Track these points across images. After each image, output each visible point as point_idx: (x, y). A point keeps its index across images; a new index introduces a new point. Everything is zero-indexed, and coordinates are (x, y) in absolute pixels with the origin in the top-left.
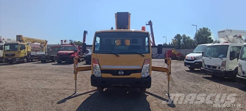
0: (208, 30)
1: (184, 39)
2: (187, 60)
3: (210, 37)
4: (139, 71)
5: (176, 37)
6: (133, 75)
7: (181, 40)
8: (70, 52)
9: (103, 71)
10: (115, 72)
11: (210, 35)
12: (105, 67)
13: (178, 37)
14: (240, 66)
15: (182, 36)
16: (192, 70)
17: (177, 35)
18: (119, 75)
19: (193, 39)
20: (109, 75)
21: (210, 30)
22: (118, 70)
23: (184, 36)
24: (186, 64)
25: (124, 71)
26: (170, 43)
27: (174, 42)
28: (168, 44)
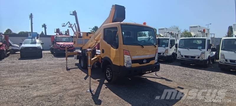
25: (146, 59)
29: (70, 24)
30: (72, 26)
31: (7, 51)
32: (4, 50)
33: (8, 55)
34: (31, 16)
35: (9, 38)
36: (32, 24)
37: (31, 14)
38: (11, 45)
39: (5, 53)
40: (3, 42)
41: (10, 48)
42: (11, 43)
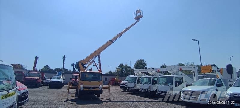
0: (144, 61)
1: (126, 68)
2: (121, 85)
3: (146, 67)
4: (98, 87)
5: (119, 66)
6: (96, 89)
7: (124, 69)
8: (36, 78)
9: (85, 88)
10: (89, 88)
11: (146, 65)
12: (85, 86)
13: (121, 66)
14: (158, 88)
15: (124, 65)
16: (124, 91)
17: (121, 64)
18: (90, 89)
19: (133, 68)
20: (87, 89)
21: (145, 61)
22: (90, 87)
23: (126, 65)
24: (121, 87)
25: (93, 87)
26: (115, 71)
27: (118, 71)
28: (113, 72)
29: (95, 63)
30: (97, 64)
31: (42, 83)
32: (39, 82)
33: (42, 86)
34: (64, 58)
35: (45, 74)
36: (64, 63)
37: (64, 56)
38: (45, 79)
39: (40, 84)
40: (40, 77)
41: (44, 81)
42: (46, 78)
